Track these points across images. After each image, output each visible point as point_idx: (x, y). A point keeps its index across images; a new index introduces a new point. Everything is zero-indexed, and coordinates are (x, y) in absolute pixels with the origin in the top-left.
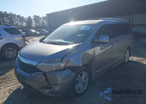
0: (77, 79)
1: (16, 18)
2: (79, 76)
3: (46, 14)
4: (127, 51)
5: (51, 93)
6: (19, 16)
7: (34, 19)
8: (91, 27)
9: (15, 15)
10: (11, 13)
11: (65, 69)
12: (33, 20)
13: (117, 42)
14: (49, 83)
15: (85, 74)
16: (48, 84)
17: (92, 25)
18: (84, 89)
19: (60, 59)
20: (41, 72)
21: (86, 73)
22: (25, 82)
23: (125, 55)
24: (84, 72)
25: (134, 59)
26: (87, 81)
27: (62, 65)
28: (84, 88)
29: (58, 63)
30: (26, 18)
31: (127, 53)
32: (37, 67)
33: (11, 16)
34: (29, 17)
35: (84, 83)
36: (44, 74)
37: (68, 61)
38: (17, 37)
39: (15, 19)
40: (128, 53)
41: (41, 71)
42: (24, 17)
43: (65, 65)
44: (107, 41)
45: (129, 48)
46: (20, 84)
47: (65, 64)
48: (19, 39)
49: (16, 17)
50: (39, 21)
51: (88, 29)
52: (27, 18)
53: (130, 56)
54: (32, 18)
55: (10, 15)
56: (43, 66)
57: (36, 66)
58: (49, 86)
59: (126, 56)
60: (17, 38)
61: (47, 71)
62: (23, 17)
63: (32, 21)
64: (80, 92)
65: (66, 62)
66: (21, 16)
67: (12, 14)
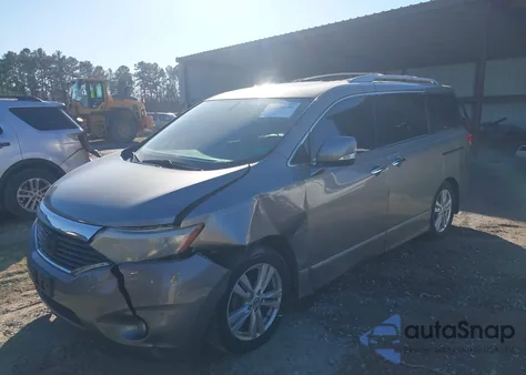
0: (237, 289)
1: (78, 71)
2: (244, 279)
3: (178, 60)
4: (445, 192)
5: (138, 336)
6: (86, 66)
7: (138, 75)
8: (296, 106)
9: (73, 60)
10: (59, 53)
11: (187, 252)
12: (134, 79)
13: (401, 161)
14: (129, 303)
15: (267, 272)
16: (126, 306)
17: (304, 101)
18: (266, 328)
19: (171, 220)
20: (106, 264)
21: (272, 270)
22: (55, 298)
23: (434, 206)
24: (265, 267)
25: (474, 221)
26: (276, 299)
27: (180, 239)
28: (265, 324)
29: (163, 231)
30: (110, 71)
31: (444, 200)
32: (92, 244)
33: (58, 67)
34: (123, 68)
35: (264, 303)
36: (115, 270)
37: (199, 227)
38: (60, 140)
39: (73, 76)
40: (446, 202)
41: (106, 260)
42: (105, 69)
43: (189, 241)
44: (352, 156)
45: (451, 183)
46: (43, 305)
47: (187, 235)
48: (66, 146)
49: (77, 68)
50: (158, 83)
51: (288, 114)
52: (114, 71)
53: (455, 211)
54: (132, 71)
55: (56, 62)
56: (115, 243)
57: (91, 240)
58: (130, 313)
59: (436, 210)
60: (57, 145)
61: (129, 260)
62: (101, 68)
63: (132, 82)
64: (248, 336)
65: (194, 229)
66: (95, 65)
67: (64, 57)
